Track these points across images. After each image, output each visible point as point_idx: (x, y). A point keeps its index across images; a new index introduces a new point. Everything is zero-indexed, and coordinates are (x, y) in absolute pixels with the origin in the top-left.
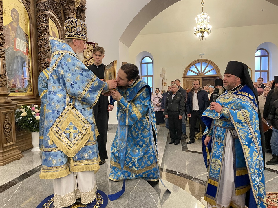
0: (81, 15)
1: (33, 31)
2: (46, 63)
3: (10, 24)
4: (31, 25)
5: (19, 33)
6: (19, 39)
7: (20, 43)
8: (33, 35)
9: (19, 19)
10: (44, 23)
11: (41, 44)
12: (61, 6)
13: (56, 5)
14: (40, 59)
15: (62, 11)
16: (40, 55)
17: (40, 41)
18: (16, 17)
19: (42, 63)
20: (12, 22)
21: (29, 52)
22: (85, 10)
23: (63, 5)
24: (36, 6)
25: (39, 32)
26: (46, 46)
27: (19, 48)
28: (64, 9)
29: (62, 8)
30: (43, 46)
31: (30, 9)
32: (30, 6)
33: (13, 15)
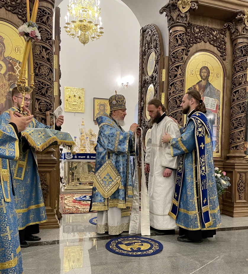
2: (237, 119)
3: (198, 83)
4: (225, 78)
5: (208, 90)
6: (207, 97)
7: (209, 101)
8: (226, 89)
9: (209, 76)
10: (239, 72)
11: (234, 97)
14: (232, 115)
16: (232, 111)
17: (233, 95)
18: (206, 74)
19: (233, 120)
20: (201, 81)
21: (219, 109)
24: (233, 55)
25: (233, 84)
26: (239, 98)
30: (235, 99)
31: (227, 61)
32: (226, 57)
33: (202, 74)
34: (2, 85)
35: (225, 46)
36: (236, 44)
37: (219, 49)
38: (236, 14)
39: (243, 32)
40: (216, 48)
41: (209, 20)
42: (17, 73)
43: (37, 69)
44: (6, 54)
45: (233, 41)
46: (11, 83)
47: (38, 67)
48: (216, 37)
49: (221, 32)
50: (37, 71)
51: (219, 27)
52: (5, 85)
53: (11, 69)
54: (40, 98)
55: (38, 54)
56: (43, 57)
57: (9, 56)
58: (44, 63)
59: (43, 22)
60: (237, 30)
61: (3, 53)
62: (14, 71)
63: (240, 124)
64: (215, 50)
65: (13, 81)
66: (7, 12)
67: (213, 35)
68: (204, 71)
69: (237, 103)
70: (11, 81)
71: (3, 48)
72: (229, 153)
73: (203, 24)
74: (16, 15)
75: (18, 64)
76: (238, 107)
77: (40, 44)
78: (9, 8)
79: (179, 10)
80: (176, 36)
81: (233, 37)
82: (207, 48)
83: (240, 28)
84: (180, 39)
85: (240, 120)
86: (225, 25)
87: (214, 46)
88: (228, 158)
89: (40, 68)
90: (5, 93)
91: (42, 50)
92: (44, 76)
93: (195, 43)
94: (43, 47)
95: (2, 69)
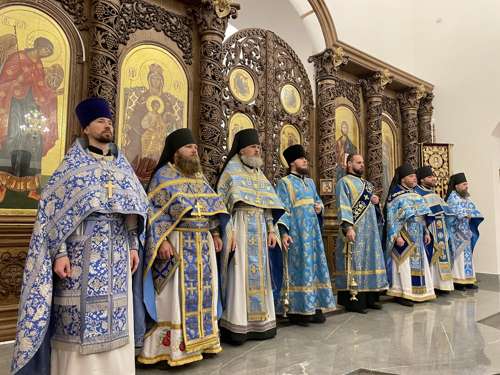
0: (425, 107)
1: (363, 142)
2: (377, 179)
3: (340, 139)
4: (361, 135)
5: (348, 147)
6: (348, 154)
8: (363, 147)
10: (376, 131)
11: (372, 156)
12: (398, 102)
13: (390, 102)
14: (370, 174)
15: (398, 108)
16: (370, 170)
17: (371, 153)
18: (345, 130)
20: (342, 136)
22: (431, 99)
23: (399, 100)
24: (367, 112)
25: (369, 142)
26: (378, 158)
28: (402, 104)
29: (398, 104)
30: (374, 158)
31: (361, 117)
32: (360, 113)
33: (343, 129)
34: (159, 128)
35: (359, 102)
36: (371, 103)
37: (354, 105)
38: (375, 73)
39: (379, 91)
41: (346, 74)
42: (176, 114)
43: (209, 113)
44: (165, 90)
45: (365, 99)
46: (169, 126)
47: (210, 111)
48: (352, 93)
49: (356, 87)
50: (208, 116)
51: (354, 83)
52: (162, 128)
53: (169, 108)
54: (211, 148)
55: (209, 96)
56: (216, 100)
57: (168, 92)
58: (216, 107)
59: (216, 59)
60: (373, 88)
61: (161, 87)
62: (173, 112)
63: (380, 184)
64: (351, 105)
65: (171, 124)
66: (167, 37)
67: (350, 90)
69: (376, 162)
70: (168, 124)
71: (162, 81)
73: (342, 77)
74: (176, 43)
75: (177, 103)
76: (377, 166)
77: (212, 84)
78: (169, 33)
79: (333, 64)
80: (329, 89)
81: (368, 94)
82: (346, 103)
83: (376, 87)
84: (333, 92)
85: (379, 180)
86: (359, 81)
87: (351, 101)
89: (212, 112)
90: (161, 138)
91: (215, 92)
92: (216, 122)
93: (337, 97)
94: (216, 88)
95: (159, 107)
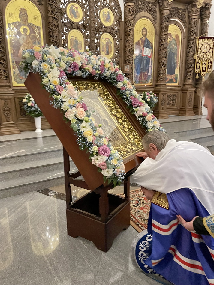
1: (157, 39)
3: (141, 39)
5: (146, 43)
8: (156, 42)
9: (147, 34)
11: (161, 48)
13: (180, 11)
15: (187, 15)
16: (160, 57)
18: (145, 33)
20: (142, 37)
22: (210, 7)
24: (161, 20)
26: (164, 49)
27: (145, 54)
29: (187, 12)
31: (157, 24)
32: (156, 21)
33: (143, 33)
35: (156, 13)
36: (162, 14)
37: (153, 16)
39: (167, 6)
40: (151, 15)
45: (161, 11)
46: (34, 41)
47: (52, 31)
49: (154, 4)
50: (51, 34)
51: (153, 1)
52: (30, 42)
55: (51, 23)
58: (55, 29)
60: (164, 4)
61: (27, 21)
67: (149, 7)
68: (144, 30)
71: (27, 17)
72: (157, 82)
75: (36, 28)
76: (163, 54)
77: (52, 16)
80: (129, 9)
81: (161, 8)
82: (146, 16)
84: (132, 11)
85: (164, 62)
88: (156, 86)
91: (54, 20)
92: (56, 37)
93: (139, 12)
95: (27, 31)
